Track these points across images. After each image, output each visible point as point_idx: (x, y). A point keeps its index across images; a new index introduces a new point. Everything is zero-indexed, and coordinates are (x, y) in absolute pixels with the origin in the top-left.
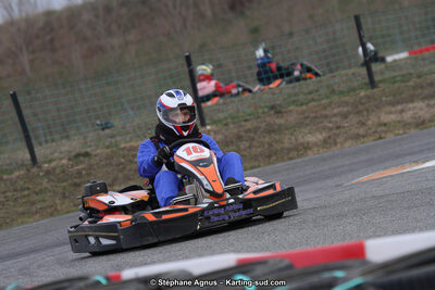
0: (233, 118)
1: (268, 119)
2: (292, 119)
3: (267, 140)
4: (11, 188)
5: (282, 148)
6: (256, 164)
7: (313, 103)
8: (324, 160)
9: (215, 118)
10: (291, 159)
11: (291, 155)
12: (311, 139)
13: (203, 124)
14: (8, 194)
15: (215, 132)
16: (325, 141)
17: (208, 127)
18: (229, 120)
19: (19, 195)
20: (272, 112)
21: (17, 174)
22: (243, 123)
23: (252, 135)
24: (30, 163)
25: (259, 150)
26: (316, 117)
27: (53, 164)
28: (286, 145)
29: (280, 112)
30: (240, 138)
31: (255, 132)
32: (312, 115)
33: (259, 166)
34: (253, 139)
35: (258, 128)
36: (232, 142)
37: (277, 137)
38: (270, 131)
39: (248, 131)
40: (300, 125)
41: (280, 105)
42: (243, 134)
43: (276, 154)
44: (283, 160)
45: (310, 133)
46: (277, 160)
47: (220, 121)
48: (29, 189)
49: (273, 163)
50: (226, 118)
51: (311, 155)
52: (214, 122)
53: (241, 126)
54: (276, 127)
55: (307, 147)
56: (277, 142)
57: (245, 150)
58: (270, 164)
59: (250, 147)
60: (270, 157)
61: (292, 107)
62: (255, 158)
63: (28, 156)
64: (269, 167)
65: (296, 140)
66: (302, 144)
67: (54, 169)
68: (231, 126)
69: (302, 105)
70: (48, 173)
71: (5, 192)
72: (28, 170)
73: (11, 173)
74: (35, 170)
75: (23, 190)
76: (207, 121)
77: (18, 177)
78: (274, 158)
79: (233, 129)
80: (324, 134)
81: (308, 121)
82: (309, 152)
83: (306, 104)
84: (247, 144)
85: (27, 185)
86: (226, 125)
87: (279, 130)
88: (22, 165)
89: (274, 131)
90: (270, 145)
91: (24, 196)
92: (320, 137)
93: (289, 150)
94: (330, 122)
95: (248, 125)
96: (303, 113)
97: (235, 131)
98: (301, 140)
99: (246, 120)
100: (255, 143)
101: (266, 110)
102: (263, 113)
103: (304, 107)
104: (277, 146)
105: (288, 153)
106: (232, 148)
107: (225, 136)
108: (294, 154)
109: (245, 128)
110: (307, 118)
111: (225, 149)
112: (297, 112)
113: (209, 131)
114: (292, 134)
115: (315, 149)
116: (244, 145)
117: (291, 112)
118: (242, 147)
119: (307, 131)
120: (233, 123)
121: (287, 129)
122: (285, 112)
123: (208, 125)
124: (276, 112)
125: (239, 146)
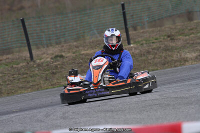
0: (146, 41)
1: (166, 43)
2: (179, 43)
3: (164, 54)
5: (172, 60)
6: (156, 68)
7: (193, 35)
8: (194, 68)
9: (137, 40)
10: (175, 67)
11: (176, 64)
12: (189, 55)
13: (129, 43)
14: (15, 76)
15: (135, 48)
16: (197, 58)
17: (132, 45)
18: (144, 42)
20: (169, 39)
21: (21, 64)
23: (156, 51)
24: (29, 59)
25: (159, 60)
26: (193, 43)
27: (42, 61)
28: (174, 58)
29: (173, 39)
30: (149, 52)
31: (158, 50)
32: (192, 42)
33: (157, 70)
34: (156, 54)
35: (160, 47)
36: (144, 55)
37: (170, 53)
38: (167, 49)
39: (153, 49)
40: (184, 47)
41: (173, 35)
42: (151, 50)
43: (168, 63)
44: (171, 67)
45: (189, 52)
46: (168, 67)
47: (139, 42)
48: (27, 74)
50: (142, 40)
51: (188, 65)
52: (135, 42)
53: (150, 46)
54: (170, 47)
55: (186, 60)
56: (169, 56)
57: (151, 59)
58: (163, 68)
59: (154, 58)
60: (164, 64)
61: (181, 37)
62: (156, 65)
63: (28, 55)
64: (163, 70)
65: (180, 56)
66: (184, 58)
67: (42, 63)
68: (145, 45)
69: (186, 36)
70: (39, 65)
71: (13, 75)
72: (28, 63)
73: (19, 64)
74: (32, 63)
75: (24, 74)
76: (132, 42)
77: (22, 67)
78: (167, 65)
79: (146, 47)
80: (196, 54)
81: (188, 46)
83: (189, 35)
84: (152, 56)
85: (26, 72)
86: (142, 44)
87: (171, 49)
88: (25, 60)
90: (165, 58)
91: (24, 78)
92: (194, 55)
93: (176, 61)
96: (186, 40)
98: (183, 55)
99: (153, 43)
100: (157, 56)
101: (166, 37)
102: (164, 39)
103: (187, 37)
104: (169, 59)
105: (175, 63)
106: (143, 58)
107: (141, 51)
108: (178, 63)
109: (153, 47)
110: (188, 43)
111: (140, 58)
112: (183, 40)
113: (132, 47)
114: (178, 52)
115: (190, 62)
116: (151, 57)
117: (180, 39)
118: (149, 58)
119: (187, 51)
120: (146, 44)
121: (176, 49)
122: (176, 39)
123: (132, 44)
124: (171, 39)
125: (147, 57)
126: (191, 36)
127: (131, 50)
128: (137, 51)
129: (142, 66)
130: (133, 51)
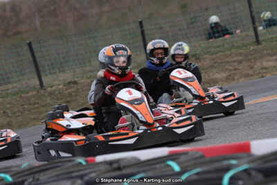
2: (206, 63)
4: (28, 103)
7: (220, 54)
11: (205, 86)
12: (218, 76)
14: (25, 106)
16: (227, 78)
19: (31, 107)
20: (194, 59)
24: (39, 87)
26: (221, 63)
27: (54, 88)
29: (199, 59)
32: (220, 61)
40: (211, 67)
41: (198, 55)
45: (217, 73)
55: (215, 81)
61: (207, 56)
65: (209, 76)
66: (213, 79)
67: (55, 91)
69: (212, 55)
70: (50, 93)
71: (23, 105)
72: (38, 92)
73: (28, 93)
74: (42, 92)
77: (31, 96)
80: (227, 74)
81: (216, 65)
83: (216, 54)
85: (36, 101)
88: (34, 88)
91: (35, 108)
92: (223, 75)
94: (231, 66)
96: (213, 59)
98: (212, 77)
103: (214, 56)
105: (203, 85)
110: (216, 63)
112: (209, 59)
114: (206, 73)
119: (215, 71)
121: (203, 69)
122: (203, 59)
124: (197, 59)
126: (218, 55)
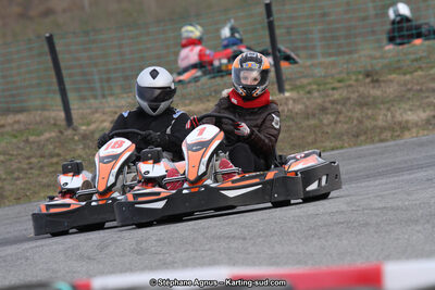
0: (319, 85)
1: (361, 89)
2: (391, 90)
3: (357, 114)
4: (38, 153)
5: (375, 127)
6: (338, 143)
7: (420, 73)
8: (421, 145)
9: (298, 83)
10: (382, 141)
11: (383, 136)
12: (411, 117)
13: (281, 90)
14: (34, 160)
15: (294, 101)
16: (428, 122)
17: (287, 94)
18: (315, 87)
19: (46, 161)
20: (368, 80)
21: (47, 135)
22: (330, 92)
23: (339, 107)
24: (64, 123)
25: (346, 126)
26: (421, 90)
27: (93, 127)
28: (380, 123)
29: (377, 81)
30: (324, 110)
31: (344, 104)
32: (418, 87)
33: (342, 148)
34: (340, 113)
35: (349, 99)
36: (314, 115)
37: (370, 112)
38: (363, 103)
39: (333, 103)
40: (401, 98)
41: (377, 73)
42: (328, 105)
43: (365, 133)
44: (373, 142)
45: (411, 110)
46: (365, 142)
47: (302, 87)
48: (58, 155)
49: (360, 145)
50: (310, 84)
51: (408, 137)
52: (294, 88)
53: (328, 96)
54: (371, 99)
55: (404, 127)
56: (368, 117)
57: (329, 125)
58: (356, 144)
59: (335, 122)
60: (357, 136)
61: (394, 76)
62: (340, 136)
63: (62, 114)
64: (355, 149)
65: (393, 117)
66: (400, 123)
67: (93, 133)
68: (316, 94)
69: (405, 74)
70: (85, 137)
71: (29, 158)
72: (61, 132)
73: (41, 133)
74: (69, 132)
75: (51, 156)
76: (287, 87)
77: (47, 140)
78: (362, 138)
79: (317, 99)
80: (428, 113)
81: (410, 95)
82: (407, 133)
83: (411, 73)
84: (332, 119)
85: (57, 151)
86: (309, 92)
87: (373, 103)
88: (55, 124)
89: (366, 104)
90: (360, 122)
91: (52, 164)
92: (423, 115)
93: (383, 129)
95: (336, 95)
96: (405, 84)
97: (319, 101)
98: (398, 118)
99: (333, 89)
100: (341, 118)
101: (361, 77)
102: (357, 80)
103: (408, 77)
104: (368, 124)
105: (381, 133)
106: (312, 122)
107: (306, 107)
108: (387, 134)
109: (332, 99)
110: (409, 90)
111: (305, 123)
112: (398, 83)
113: (287, 99)
114: (388, 109)
115: (414, 130)
116: (328, 119)
117: (391, 81)
118: (325, 121)
119: (407, 107)
120: (319, 91)
121: (383, 103)
122: (384, 81)
123: (288, 91)
124: (373, 81)
125: (321, 121)
126: (416, 74)
127: (286, 104)
128: (299, 107)
129: (310, 139)
130: (290, 107)
